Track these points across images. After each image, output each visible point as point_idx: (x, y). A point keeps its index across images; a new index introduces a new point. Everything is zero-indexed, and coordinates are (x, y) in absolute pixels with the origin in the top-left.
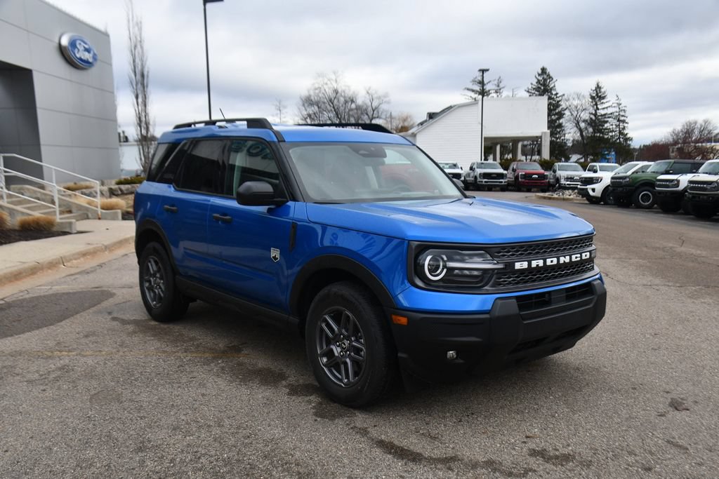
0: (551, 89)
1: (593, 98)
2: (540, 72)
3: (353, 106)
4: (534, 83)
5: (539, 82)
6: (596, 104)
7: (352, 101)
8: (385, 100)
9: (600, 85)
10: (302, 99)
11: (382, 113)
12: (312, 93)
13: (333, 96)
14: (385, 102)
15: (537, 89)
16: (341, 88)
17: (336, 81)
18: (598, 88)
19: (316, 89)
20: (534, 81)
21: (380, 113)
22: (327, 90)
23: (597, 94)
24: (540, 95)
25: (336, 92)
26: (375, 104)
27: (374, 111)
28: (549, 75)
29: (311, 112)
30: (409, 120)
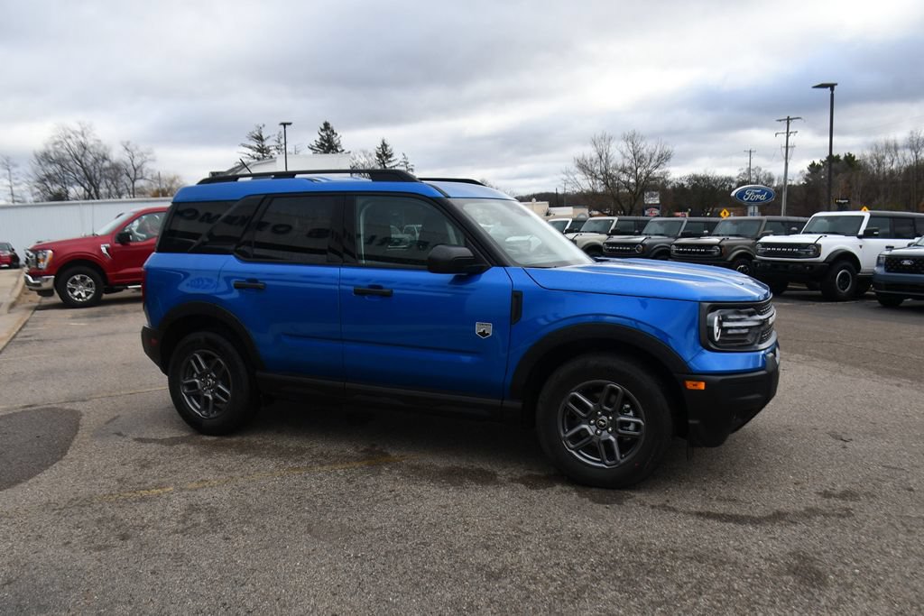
0: (336, 146)
1: (379, 156)
2: (323, 127)
3: (107, 164)
4: (318, 140)
5: (322, 138)
6: (384, 163)
7: (104, 158)
8: (149, 157)
9: (386, 142)
10: (36, 156)
11: (147, 172)
12: (51, 148)
13: (79, 152)
14: (150, 160)
15: (321, 146)
16: (90, 142)
17: (83, 135)
18: (384, 145)
19: (56, 143)
20: (318, 138)
21: (144, 172)
22: (71, 144)
23: (384, 153)
24: (325, 152)
25: (84, 147)
26: (137, 162)
27: (135, 170)
28: (332, 131)
29: (52, 172)
30: (177, 181)
